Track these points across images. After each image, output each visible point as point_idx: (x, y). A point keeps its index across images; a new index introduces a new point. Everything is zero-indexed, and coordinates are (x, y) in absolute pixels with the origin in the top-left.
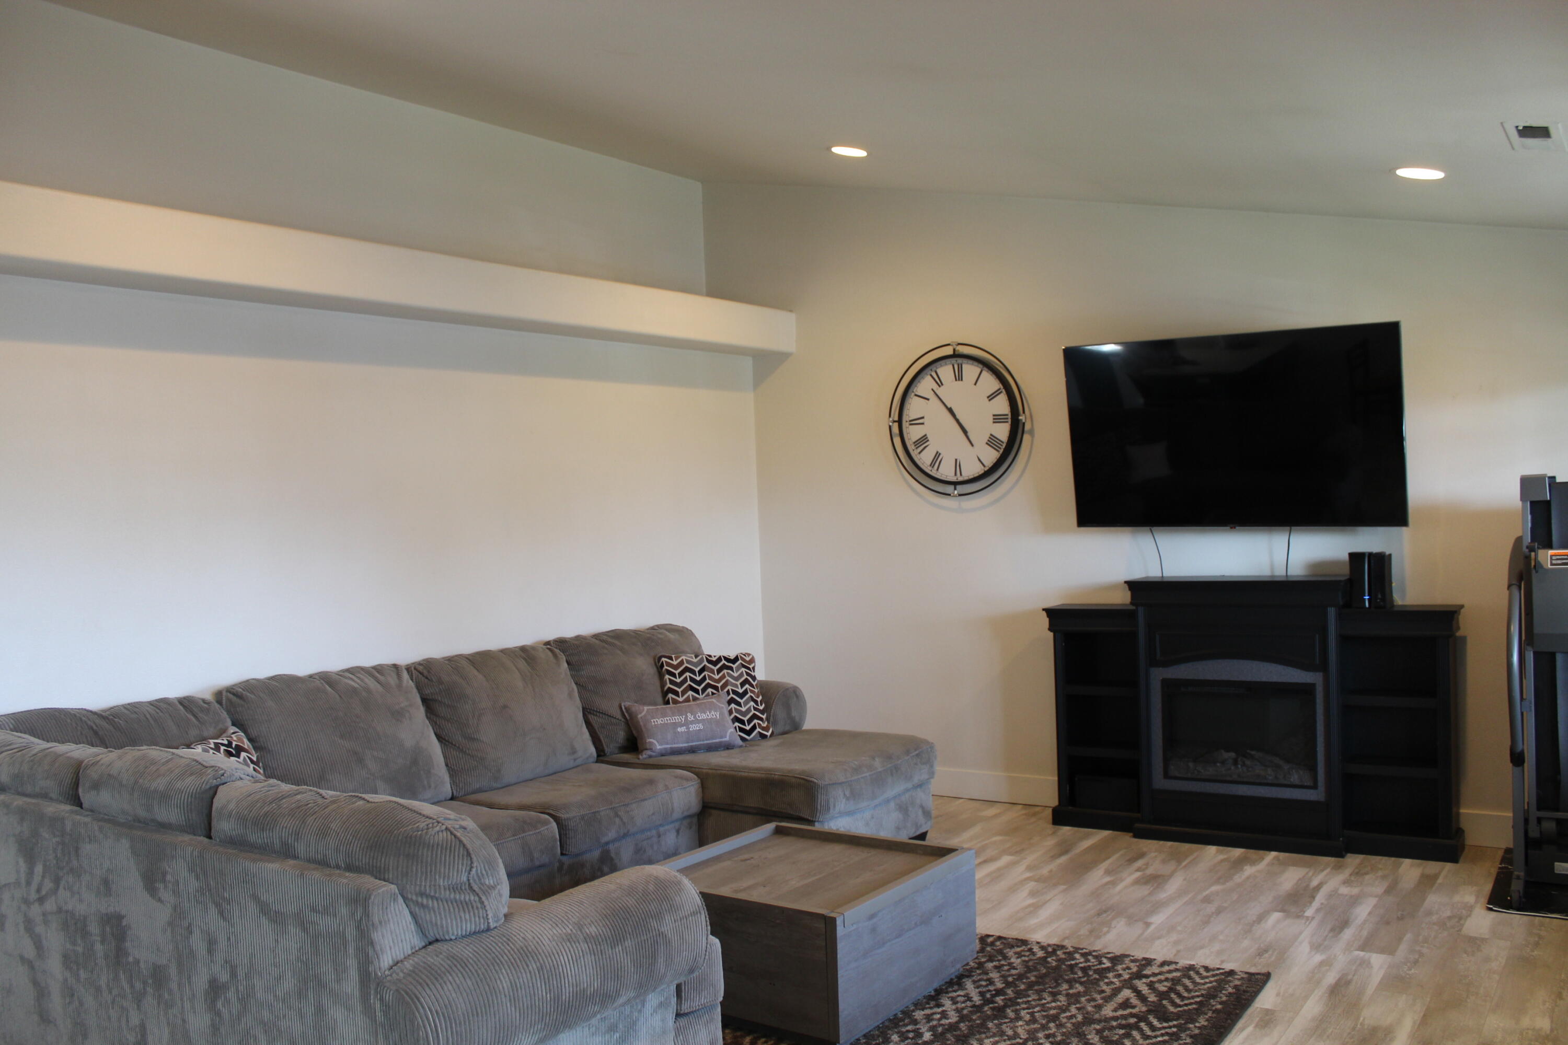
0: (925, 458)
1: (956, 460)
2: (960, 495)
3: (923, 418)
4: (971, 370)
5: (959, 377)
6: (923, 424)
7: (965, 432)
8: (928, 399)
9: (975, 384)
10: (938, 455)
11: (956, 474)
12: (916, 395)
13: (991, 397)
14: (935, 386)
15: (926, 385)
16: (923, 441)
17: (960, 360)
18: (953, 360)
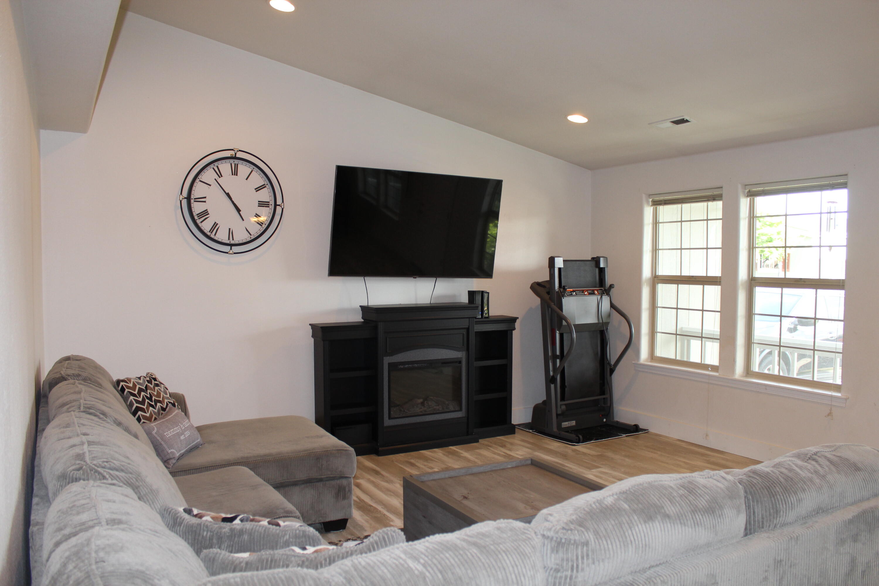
0: (206, 226)
1: (230, 229)
2: (235, 253)
3: (205, 198)
4: (244, 169)
5: (235, 172)
6: (205, 202)
7: (238, 210)
8: (210, 185)
9: (247, 179)
10: (216, 224)
11: (229, 239)
12: (200, 181)
13: (258, 189)
14: (216, 177)
15: (209, 175)
16: (205, 214)
17: (236, 161)
18: (232, 161)
